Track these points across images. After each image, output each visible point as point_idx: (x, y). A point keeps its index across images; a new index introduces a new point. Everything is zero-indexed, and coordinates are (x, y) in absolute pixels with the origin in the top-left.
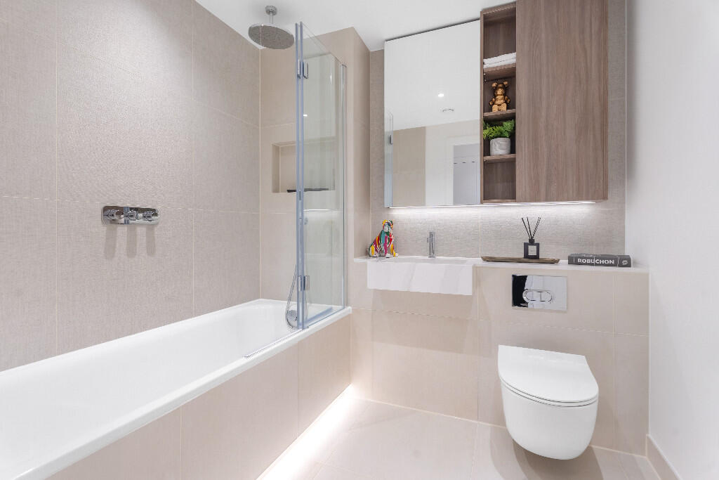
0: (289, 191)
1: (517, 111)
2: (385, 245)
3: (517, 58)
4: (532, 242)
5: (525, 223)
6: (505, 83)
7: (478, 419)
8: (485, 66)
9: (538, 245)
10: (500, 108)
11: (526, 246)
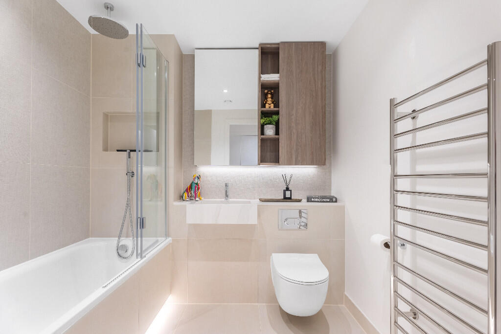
0: (118, 151)
1: (280, 109)
2: (195, 192)
3: (280, 77)
4: (287, 189)
5: (284, 177)
6: (272, 91)
7: (258, 302)
8: (261, 79)
9: (291, 191)
10: (270, 106)
11: (285, 191)
